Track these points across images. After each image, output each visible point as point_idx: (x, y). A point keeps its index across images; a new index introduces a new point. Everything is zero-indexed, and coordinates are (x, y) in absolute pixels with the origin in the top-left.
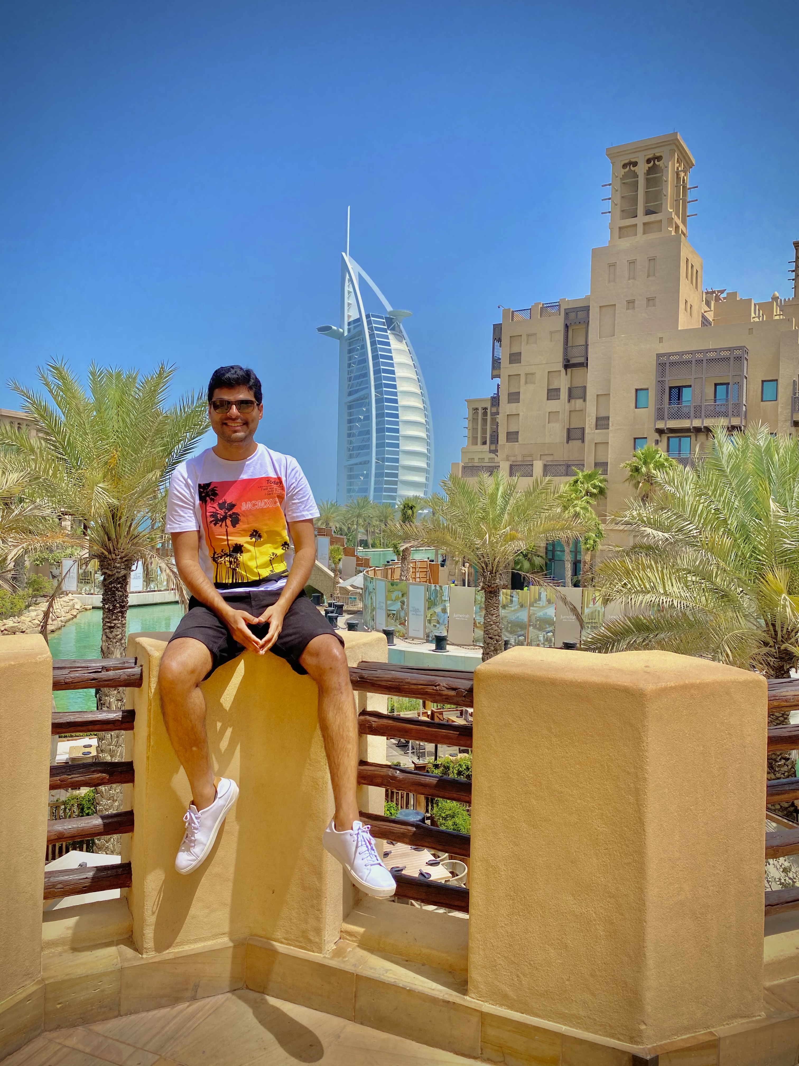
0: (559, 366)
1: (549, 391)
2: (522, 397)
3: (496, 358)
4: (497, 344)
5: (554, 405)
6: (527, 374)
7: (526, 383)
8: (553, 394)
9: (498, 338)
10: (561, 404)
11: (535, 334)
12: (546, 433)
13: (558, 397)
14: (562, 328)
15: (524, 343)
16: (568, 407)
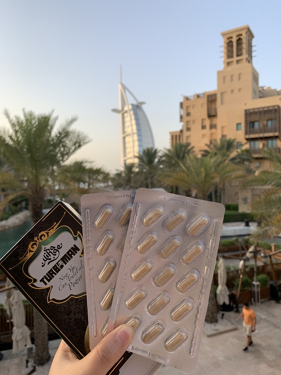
0: (206, 117)
1: (202, 126)
2: (191, 129)
3: (181, 115)
5: (204, 131)
6: (193, 120)
7: (193, 124)
9: (182, 107)
10: (207, 131)
11: (196, 105)
12: (202, 142)
13: (205, 128)
14: (206, 102)
15: (192, 109)
16: (210, 132)
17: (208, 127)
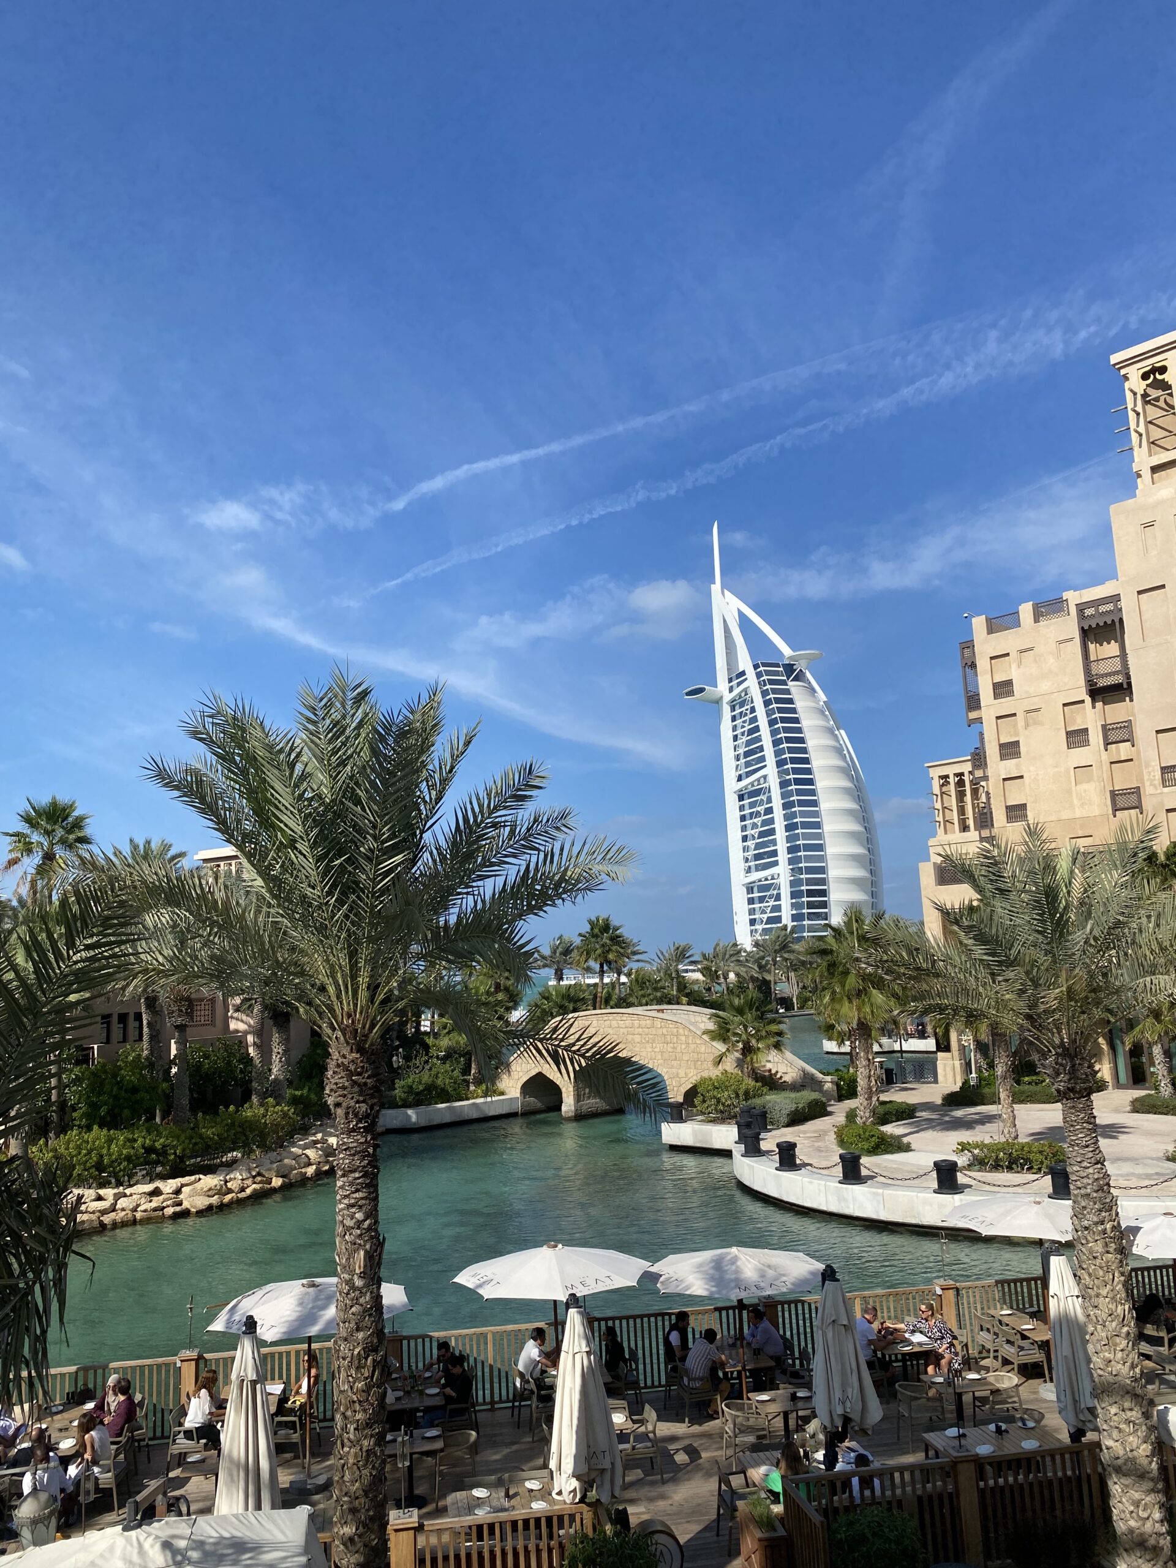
0: (1083, 694)
1: (1069, 734)
2: (1023, 749)
3: (971, 694)
4: (970, 671)
5: (1080, 756)
6: (1028, 712)
7: (1027, 725)
8: (1077, 737)
9: (971, 663)
10: (1094, 752)
11: (1031, 649)
12: (1076, 801)
13: (1086, 743)
14: (1076, 634)
15: (1014, 666)
16: (1105, 757)
17: (1096, 737)
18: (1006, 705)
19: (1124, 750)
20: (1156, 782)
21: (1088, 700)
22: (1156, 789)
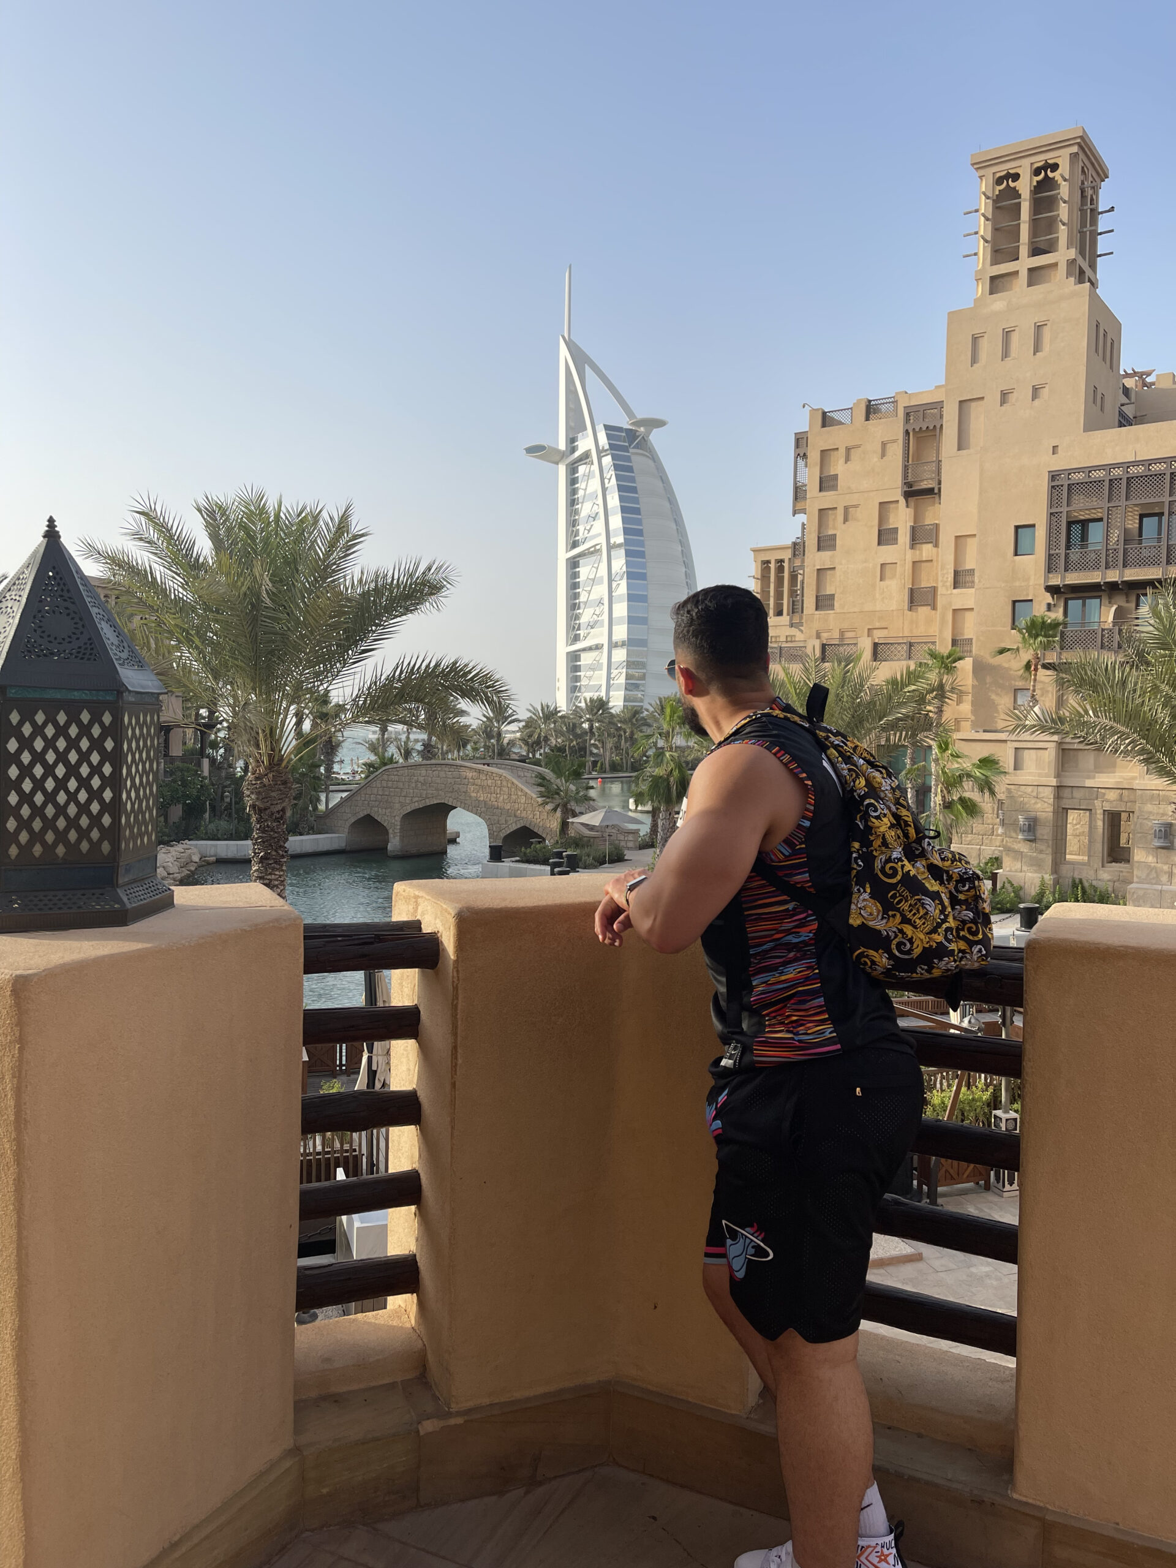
3: (799, 484)
4: (801, 462)
5: (888, 553)
8: (886, 536)
9: (801, 455)
10: (900, 552)
11: (858, 446)
12: (877, 595)
13: (894, 541)
14: (901, 436)
15: (842, 460)
16: (910, 556)
17: (904, 537)
18: (827, 499)
19: (927, 550)
20: (948, 584)
21: (902, 501)
22: (947, 590)
